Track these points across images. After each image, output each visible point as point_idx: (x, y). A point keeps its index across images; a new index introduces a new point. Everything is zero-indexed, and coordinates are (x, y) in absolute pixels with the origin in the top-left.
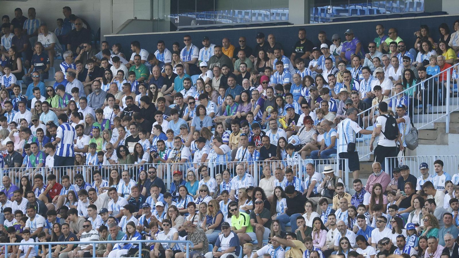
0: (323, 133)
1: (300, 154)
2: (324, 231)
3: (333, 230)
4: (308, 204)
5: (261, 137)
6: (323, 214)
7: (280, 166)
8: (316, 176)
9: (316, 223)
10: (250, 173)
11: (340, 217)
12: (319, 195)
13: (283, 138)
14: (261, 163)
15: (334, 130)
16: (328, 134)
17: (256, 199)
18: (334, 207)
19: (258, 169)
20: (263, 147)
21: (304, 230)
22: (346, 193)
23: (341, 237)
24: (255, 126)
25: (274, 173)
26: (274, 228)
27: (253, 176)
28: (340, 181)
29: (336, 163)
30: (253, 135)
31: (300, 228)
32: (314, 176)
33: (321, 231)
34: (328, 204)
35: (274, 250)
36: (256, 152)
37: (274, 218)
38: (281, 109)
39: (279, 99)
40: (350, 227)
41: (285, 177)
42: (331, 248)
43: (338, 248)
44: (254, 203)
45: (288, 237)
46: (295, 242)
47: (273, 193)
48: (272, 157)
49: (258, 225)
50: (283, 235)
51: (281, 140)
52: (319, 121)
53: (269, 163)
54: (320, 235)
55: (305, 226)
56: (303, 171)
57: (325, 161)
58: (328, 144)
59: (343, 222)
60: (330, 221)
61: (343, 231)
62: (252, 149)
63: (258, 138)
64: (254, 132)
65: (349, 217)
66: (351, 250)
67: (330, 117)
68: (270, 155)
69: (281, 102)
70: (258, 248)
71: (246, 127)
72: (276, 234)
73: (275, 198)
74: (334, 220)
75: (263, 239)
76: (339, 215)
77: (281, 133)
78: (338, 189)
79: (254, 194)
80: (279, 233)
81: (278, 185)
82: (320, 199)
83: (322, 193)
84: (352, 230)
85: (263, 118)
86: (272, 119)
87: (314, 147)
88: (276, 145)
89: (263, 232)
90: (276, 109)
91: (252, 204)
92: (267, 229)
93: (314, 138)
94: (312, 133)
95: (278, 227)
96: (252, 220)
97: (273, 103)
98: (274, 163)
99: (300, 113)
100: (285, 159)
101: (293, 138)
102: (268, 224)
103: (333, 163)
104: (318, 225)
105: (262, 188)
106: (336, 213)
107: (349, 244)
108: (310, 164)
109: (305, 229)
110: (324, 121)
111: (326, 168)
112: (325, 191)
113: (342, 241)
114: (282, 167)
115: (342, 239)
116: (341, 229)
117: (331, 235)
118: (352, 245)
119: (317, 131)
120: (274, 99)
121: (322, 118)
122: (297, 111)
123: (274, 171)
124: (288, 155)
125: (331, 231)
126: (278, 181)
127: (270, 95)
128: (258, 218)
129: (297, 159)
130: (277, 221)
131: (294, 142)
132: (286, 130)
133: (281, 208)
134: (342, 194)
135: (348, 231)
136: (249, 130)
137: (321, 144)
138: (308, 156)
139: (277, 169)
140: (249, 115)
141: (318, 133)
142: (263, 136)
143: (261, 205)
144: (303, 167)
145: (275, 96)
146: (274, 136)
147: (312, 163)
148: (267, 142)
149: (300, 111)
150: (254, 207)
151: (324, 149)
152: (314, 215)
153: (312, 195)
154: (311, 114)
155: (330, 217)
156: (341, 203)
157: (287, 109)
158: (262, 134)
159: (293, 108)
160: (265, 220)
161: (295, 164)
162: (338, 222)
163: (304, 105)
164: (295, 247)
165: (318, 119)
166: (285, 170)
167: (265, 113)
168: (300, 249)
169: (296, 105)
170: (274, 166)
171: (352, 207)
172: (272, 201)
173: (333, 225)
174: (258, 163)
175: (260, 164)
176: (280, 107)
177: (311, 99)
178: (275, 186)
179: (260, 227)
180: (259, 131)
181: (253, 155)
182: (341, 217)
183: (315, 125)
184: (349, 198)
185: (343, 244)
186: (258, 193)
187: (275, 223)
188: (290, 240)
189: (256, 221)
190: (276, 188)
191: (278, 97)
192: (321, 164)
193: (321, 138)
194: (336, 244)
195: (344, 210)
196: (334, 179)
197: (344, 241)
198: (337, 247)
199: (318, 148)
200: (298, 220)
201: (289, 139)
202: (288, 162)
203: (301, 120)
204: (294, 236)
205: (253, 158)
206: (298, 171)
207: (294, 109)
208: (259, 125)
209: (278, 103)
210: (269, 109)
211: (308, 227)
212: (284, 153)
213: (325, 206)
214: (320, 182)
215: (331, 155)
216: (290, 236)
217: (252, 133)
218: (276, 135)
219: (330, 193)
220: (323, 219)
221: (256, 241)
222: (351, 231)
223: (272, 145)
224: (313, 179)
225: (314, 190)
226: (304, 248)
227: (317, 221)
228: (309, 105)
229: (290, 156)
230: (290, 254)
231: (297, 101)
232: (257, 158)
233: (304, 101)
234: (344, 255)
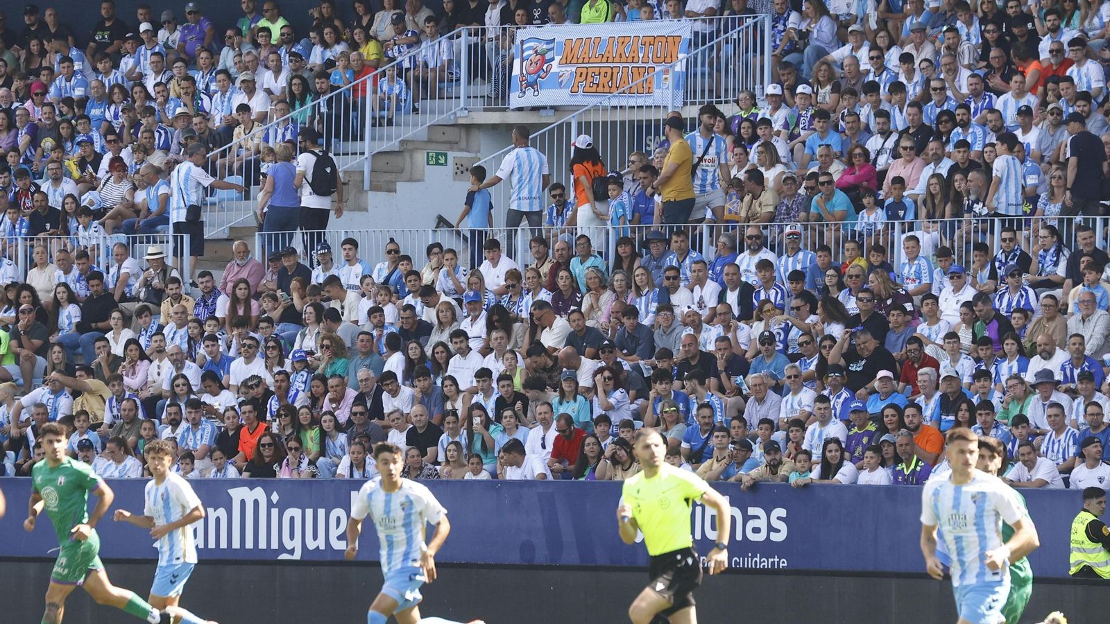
0: (144, 188)
1: (103, 224)
2: (146, 362)
3: (161, 361)
4: (115, 315)
5: (32, 194)
6: (144, 333)
7: (65, 246)
8: (129, 265)
9: (131, 350)
10: (10, 258)
11: (172, 339)
12: (135, 299)
13: (71, 196)
14: (32, 240)
15: (165, 183)
16: (152, 191)
17: (21, 305)
18: (162, 320)
19: (26, 251)
20: (36, 211)
21: (107, 360)
22: (184, 296)
23: (175, 374)
24: (21, 174)
25: (55, 258)
26: (54, 356)
27: (16, 263)
28: (175, 274)
29: (168, 242)
30: (17, 189)
31: (101, 358)
32: (125, 264)
33: (139, 362)
34: (151, 314)
35: (52, 396)
36: (22, 221)
37: (53, 339)
38: (69, 144)
39: (64, 125)
40: (191, 356)
41: (75, 266)
42: (156, 393)
43: (168, 394)
44: (17, 313)
45: (78, 373)
46: (92, 382)
47: (52, 294)
48: (52, 231)
49: (24, 352)
50: (69, 371)
51: (69, 200)
52: (138, 167)
53: (45, 240)
55: (109, 353)
56: (108, 255)
57: (148, 238)
58: (154, 208)
59: (179, 348)
60: (156, 345)
61: (178, 362)
62: (15, 216)
63: (26, 196)
64: (19, 185)
65: (190, 339)
66: (192, 397)
67: (157, 159)
68: (48, 226)
69: (69, 131)
70: (24, 394)
71: (6, 174)
72: (58, 367)
73: (57, 304)
74: (162, 344)
75: (32, 376)
76: (171, 335)
77: (68, 187)
78: (171, 289)
79: (18, 296)
80: (62, 367)
81: (63, 280)
82: (137, 305)
83: (142, 295)
84: (194, 361)
85: (36, 160)
86: (53, 161)
87: (129, 212)
88: (60, 208)
89: (33, 365)
90: (59, 145)
91: (13, 314)
92: (40, 359)
93: (128, 197)
94: (125, 187)
95: (61, 355)
96: (14, 342)
97: (54, 130)
98: (55, 241)
99: (104, 151)
100: (76, 234)
101: (90, 197)
102: (43, 351)
103: (162, 242)
104: (135, 353)
105: (33, 285)
106: (165, 331)
107: (189, 386)
108: (121, 245)
109: (111, 358)
110: (146, 167)
111: (152, 249)
112: (147, 292)
113: (177, 382)
114: (69, 247)
115: (176, 378)
116: (175, 360)
117: (156, 370)
118: (195, 389)
119: (134, 184)
120: (57, 125)
121: (142, 161)
122: (98, 149)
123: (56, 255)
124: (81, 226)
125: (156, 362)
126: (62, 272)
127: (48, 118)
128: (24, 338)
129: (96, 234)
130: (60, 344)
131: (92, 203)
132: (77, 182)
133: (67, 322)
134: (177, 298)
135: (188, 362)
136: (10, 180)
137: (140, 207)
138: (116, 229)
139: (60, 251)
140: (12, 153)
141: (135, 188)
142: (35, 192)
143: (31, 315)
144: (108, 247)
145: (58, 119)
146: (55, 191)
147: (124, 241)
148: (43, 203)
149: (102, 147)
150: (17, 320)
151: (146, 217)
152: (127, 334)
153: (124, 298)
154: (124, 154)
155: (154, 338)
156: (176, 313)
157: (79, 144)
158: (33, 189)
159: (90, 142)
160: (37, 342)
161: (94, 242)
162: (170, 348)
163: (110, 137)
164: (91, 392)
165: (136, 163)
166: (75, 253)
167: (39, 150)
168: (101, 396)
169: (96, 136)
170: (55, 246)
171: (194, 321)
172: (50, 308)
173: (161, 351)
174: (26, 239)
175: (28, 243)
176: (66, 140)
177: (123, 126)
178: (57, 282)
179: (27, 355)
180: (28, 183)
181: (17, 226)
182: (176, 338)
183: (131, 173)
184: (190, 304)
185: (178, 386)
186: (25, 293)
187: (56, 348)
188: (82, 379)
189: (21, 345)
190: (59, 285)
191: (63, 121)
192: (141, 242)
193: (140, 196)
194: (166, 387)
195: (180, 326)
196: (164, 270)
197: (180, 381)
198: (167, 391)
199: (134, 215)
200: (98, 344)
201: (83, 198)
202: (80, 239)
203: (105, 163)
204: (90, 372)
205: (17, 230)
206: (98, 256)
207: (92, 143)
208: (29, 173)
209: (64, 132)
210: (48, 143)
211: (115, 356)
212: (73, 224)
213: (147, 319)
214: (137, 276)
215: (159, 228)
216: (83, 373)
217: (16, 187)
218: (59, 190)
219: (157, 296)
220: (142, 341)
221: (21, 381)
222: (192, 364)
223: (52, 209)
224: (123, 271)
225: (127, 290)
226: (107, 393)
227: (133, 346)
228: (119, 137)
229: (85, 228)
230: (82, 403)
231: (97, 129)
232: (24, 231)
233: (110, 130)
234: (180, 406)
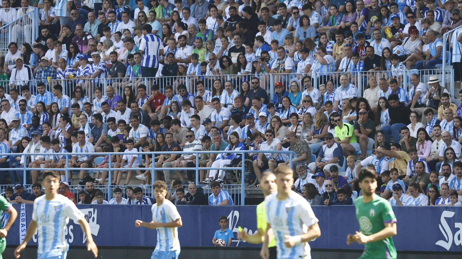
0: (428, 43)
1: (405, 64)
2: (429, 142)
3: (438, 141)
4: (412, 114)
5: (366, 48)
6: (428, 124)
7: (384, 76)
8: (420, 87)
9: (421, 134)
10: (354, 84)
11: (445, 128)
12: (423, 105)
13: (387, 48)
14: (365, 73)
15: (440, 40)
16: (433, 44)
17: (360, 110)
18: (439, 117)
19: (362, 79)
20: (368, 57)
21: (408, 140)
22: (451, 104)
23: (446, 147)
24: (359, 37)
25: (378, 84)
26: (378, 138)
27: (357, 86)
28: (445, 91)
29: (441, 73)
30: (357, 45)
31: (404, 139)
32: (419, 86)
33: (425, 142)
34: (433, 114)
35: (378, 160)
36: (360, 63)
37: (378, 128)
38: (386, 20)
39: (383, 9)
40: (455, 137)
41: (390, 88)
42: (436, 158)
43: (443, 159)
44: (358, 114)
45: (392, 147)
46: (400, 153)
47: (377, 103)
48: (376, 68)
49: (362, 136)
50: (387, 146)
51: (386, 51)
52: (425, 31)
53: (373, 73)
54: (425, 146)
55: (409, 136)
56: (408, 81)
57: (431, 72)
58: (434, 54)
59: (448, 132)
60: (435, 132)
61: (448, 141)
62: (356, 60)
63: (362, 49)
64: (358, 43)
65: (455, 128)
66: (456, 160)
67: (435, 27)
68: (374, 65)
69: (386, 12)
70: (362, 159)
71: (350, 37)
72: (381, 144)
73: (380, 109)
74: (439, 132)
75: (366, 149)
76: (444, 126)
77: (385, 43)
78: (443, 100)
79: (358, 104)
80: (383, 144)
81: (383, 95)
82: (425, 109)
83: (427, 103)
84: (457, 140)
85: (367, 28)
86: (376, 30)
87: (419, 57)
88: (381, 56)
89: (367, 142)
90: (380, 20)
91: (355, 115)
92: (371, 140)
93: (419, 48)
94: (417, 43)
95: (382, 137)
96: (356, 131)
97: (378, 11)
98: (378, 74)
99: (405, 23)
100: (390, 69)
101: (398, 49)
102: (372, 135)
103: (438, 74)
104: (423, 136)
105: (367, 98)
106: (441, 124)
107: (454, 154)
108: (416, 75)
109: (410, 139)
110: (429, 31)
111: (432, 78)
112: (430, 101)
113: (447, 152)
114: (386, 77)
115: (447, 149)
116: (446, 140)
117: (436, 146)
119: (422, 41)
120: (379, 9)
121: (427, 28)
122: (402, 22)
123: (379, 81)
124: (393, 65)
125: (436, 141)
126: (382, 91)
127: (375, 5)
128: (362, 128)
129: (401, 70)
130: (381, 131)
131: (399, 52)
132: (390, 40)
133: (385, 119)
134: (447, 105)
135: (453, 141)
136: (353, 40)
137: (426, 54)
138: (412, 67)
139: (381, 79)
140: (353, 25)
141: (423, 44)
142: (367, 46)
143: (365, 116)
144: (408, 77)
145: (380, 6)
146: (378, 46)
147: (417, 73)
148: (371, 53)
149: (405, 21)
150: (358, 117)
151: (429, 59)
152: (419, 125)
153: (417, 105)
154: (417, 25)
155: (435, 128)
156: (446, 113)
157: (392, 19)
158: (366, 45)
159: (398, 18)
160: (369, 130)
161: (400, 74)
162: (443, 132)
163: (409, 15)
164: (399, 158)
165: (424, 30)
166: (390, 80)
167: (369, 23)
168: (405, 160)
169: (401, 14)
170: (378, 76)
171: (457, 118)
172: (376, 111)
173: (439, 136)
174: (362, 73)
175: (364, 75)
176: (384, 17)
177: (416, 9)
178: (379, 97)
179: (364, 137)
180: (363, 41)
181: (357, 66)
182: (447, 127)
183: (421, 35)
184: (454, 108)
185: (448, 154)
186: (362, 103)
187: (379, 134)
188: (394, 150)
189: (360, 132)
190: (381, 98)
191: (383, 7)
192: (427, 74)
193: (426, 48)
194: (441, 155)
195: (449, 121)
196: (440, 89)
197: (449, 151)
198: (442, 157)
199: (423, 58)
200: (403, 131)
201: (394, 49)
202: (393, 72)
203: (406, 30)
204: (399, 147)
205: (357, 68)
206: (403, 82)
208: (363, 36)
209: (383, 12)
210: (374, 18)
211: (413, 137)
212: (388, 64)
213: (430, 116)
214: (425, 93)
215: (437, 65)
216: (395, 147)
217: (356, 44)
218: (380, 45)
219: (435, 104)
220: (428, 130)
221: (360, 152)
222: (456, 142)
223: (377, 56)
224: (417, 90)
225: (419, 101)
226: (408, 158)
227: (421, 132)
228: (414, 14)
229: (395, 66)
230: (395, 164)
231: (402, 11)
232: (361, 68)
233: (409, 11)
234: (450, 166)
